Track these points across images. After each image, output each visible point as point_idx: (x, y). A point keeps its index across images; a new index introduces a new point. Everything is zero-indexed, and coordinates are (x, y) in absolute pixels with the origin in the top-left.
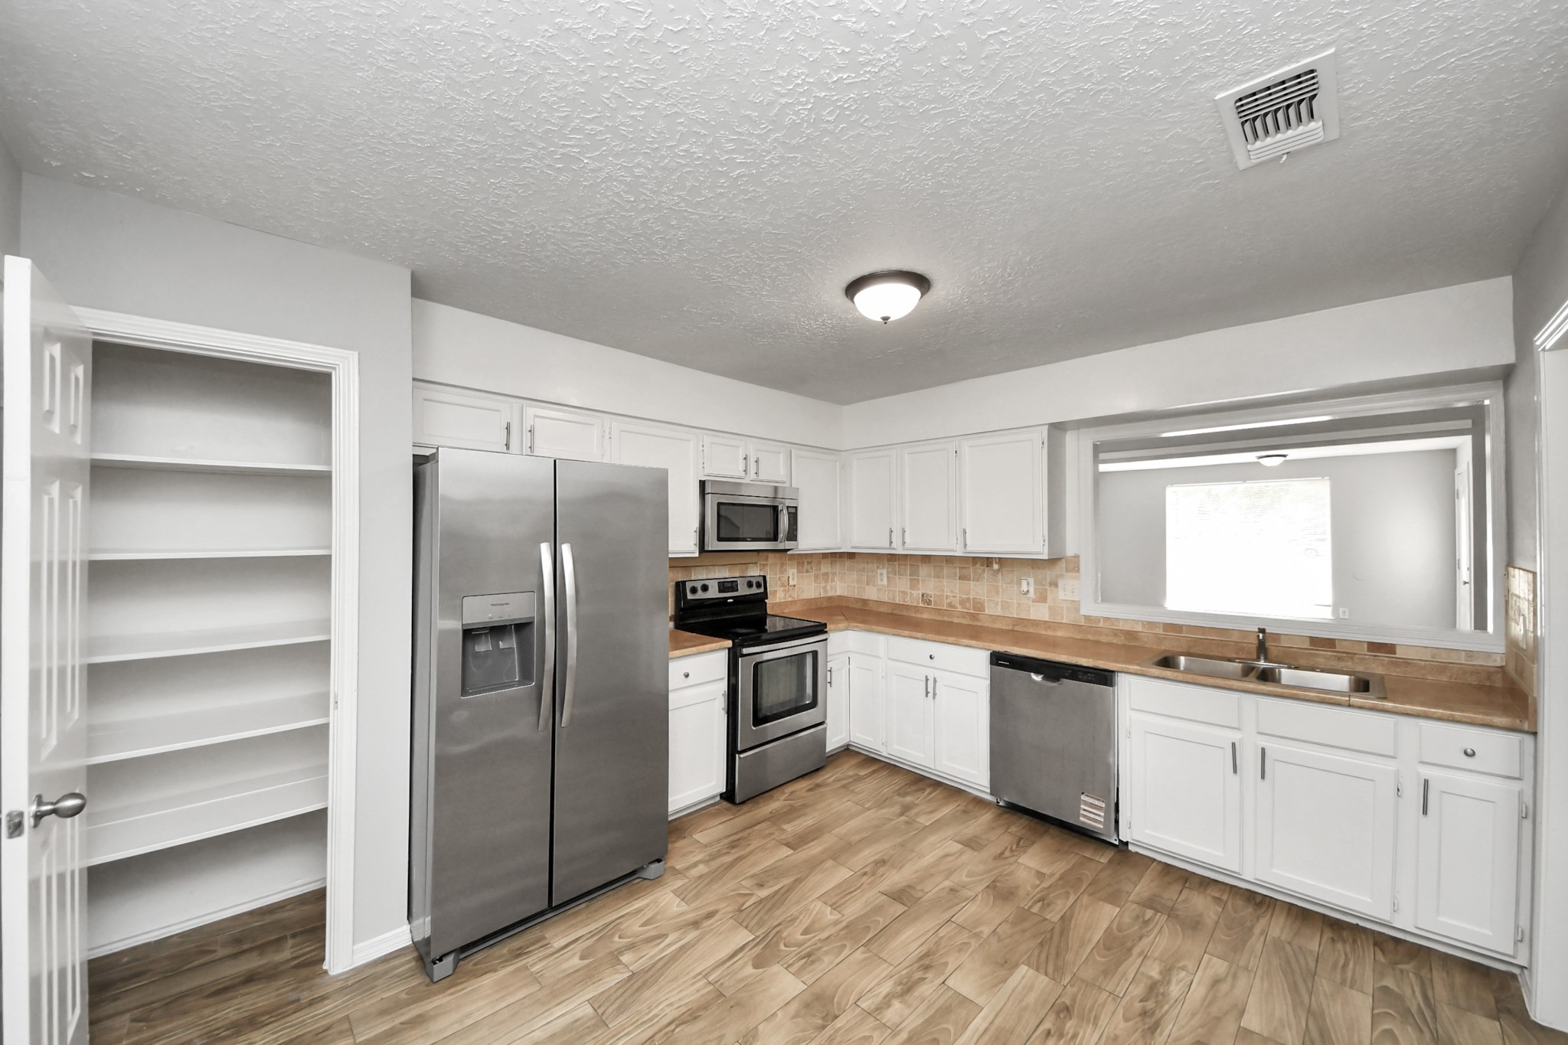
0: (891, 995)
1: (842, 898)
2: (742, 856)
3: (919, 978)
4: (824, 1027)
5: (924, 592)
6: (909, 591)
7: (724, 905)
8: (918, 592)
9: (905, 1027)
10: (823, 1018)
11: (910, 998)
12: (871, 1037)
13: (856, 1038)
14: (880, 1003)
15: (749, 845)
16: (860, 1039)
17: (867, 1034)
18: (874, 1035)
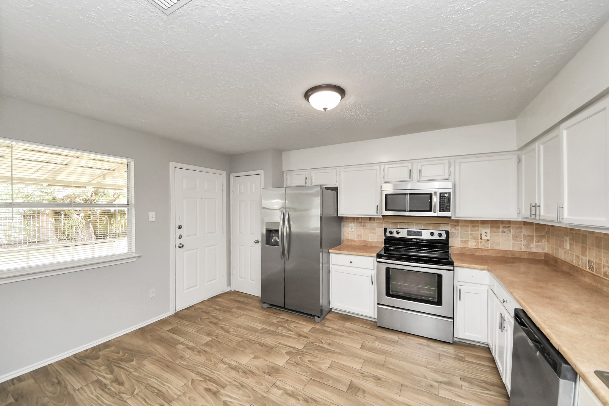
0: (285, 390)
1: (338, 368)
2: (344, 336)
3: (298, 399)
4: (264, 373)
5: (590, 259)
6: (581, 257)
7: (313, 339)
8: (586, 258)
9: (270, 395)
10: (268, 372)
11: (286, 396)
12: (263, 385)
13: (261, 382)
14: (279, 387)
15: (353, 336)
16: (261, 383)
17: (263, 384)
18: (264, 386)
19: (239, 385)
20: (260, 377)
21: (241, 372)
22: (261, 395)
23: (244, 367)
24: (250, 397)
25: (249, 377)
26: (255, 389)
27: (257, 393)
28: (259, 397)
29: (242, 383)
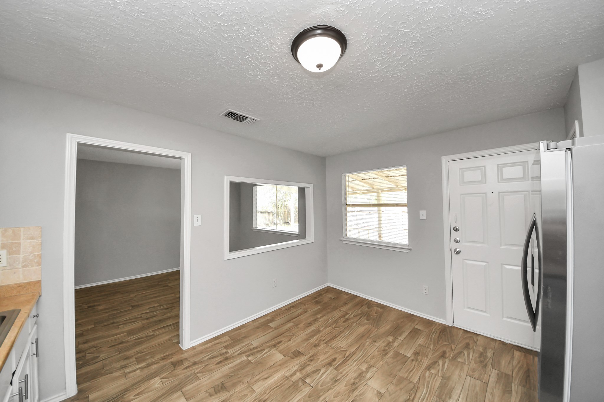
19: (337, 379)
20: (346, 396)
21: (354, 381)
22: (322, 395)
23: (362, 383)
24: (321, 386)
25: (347, 387)
26: (330, 391)
27: (325, 392)
28: (320, 393)
29: (340, 381)
